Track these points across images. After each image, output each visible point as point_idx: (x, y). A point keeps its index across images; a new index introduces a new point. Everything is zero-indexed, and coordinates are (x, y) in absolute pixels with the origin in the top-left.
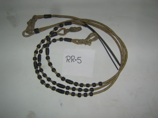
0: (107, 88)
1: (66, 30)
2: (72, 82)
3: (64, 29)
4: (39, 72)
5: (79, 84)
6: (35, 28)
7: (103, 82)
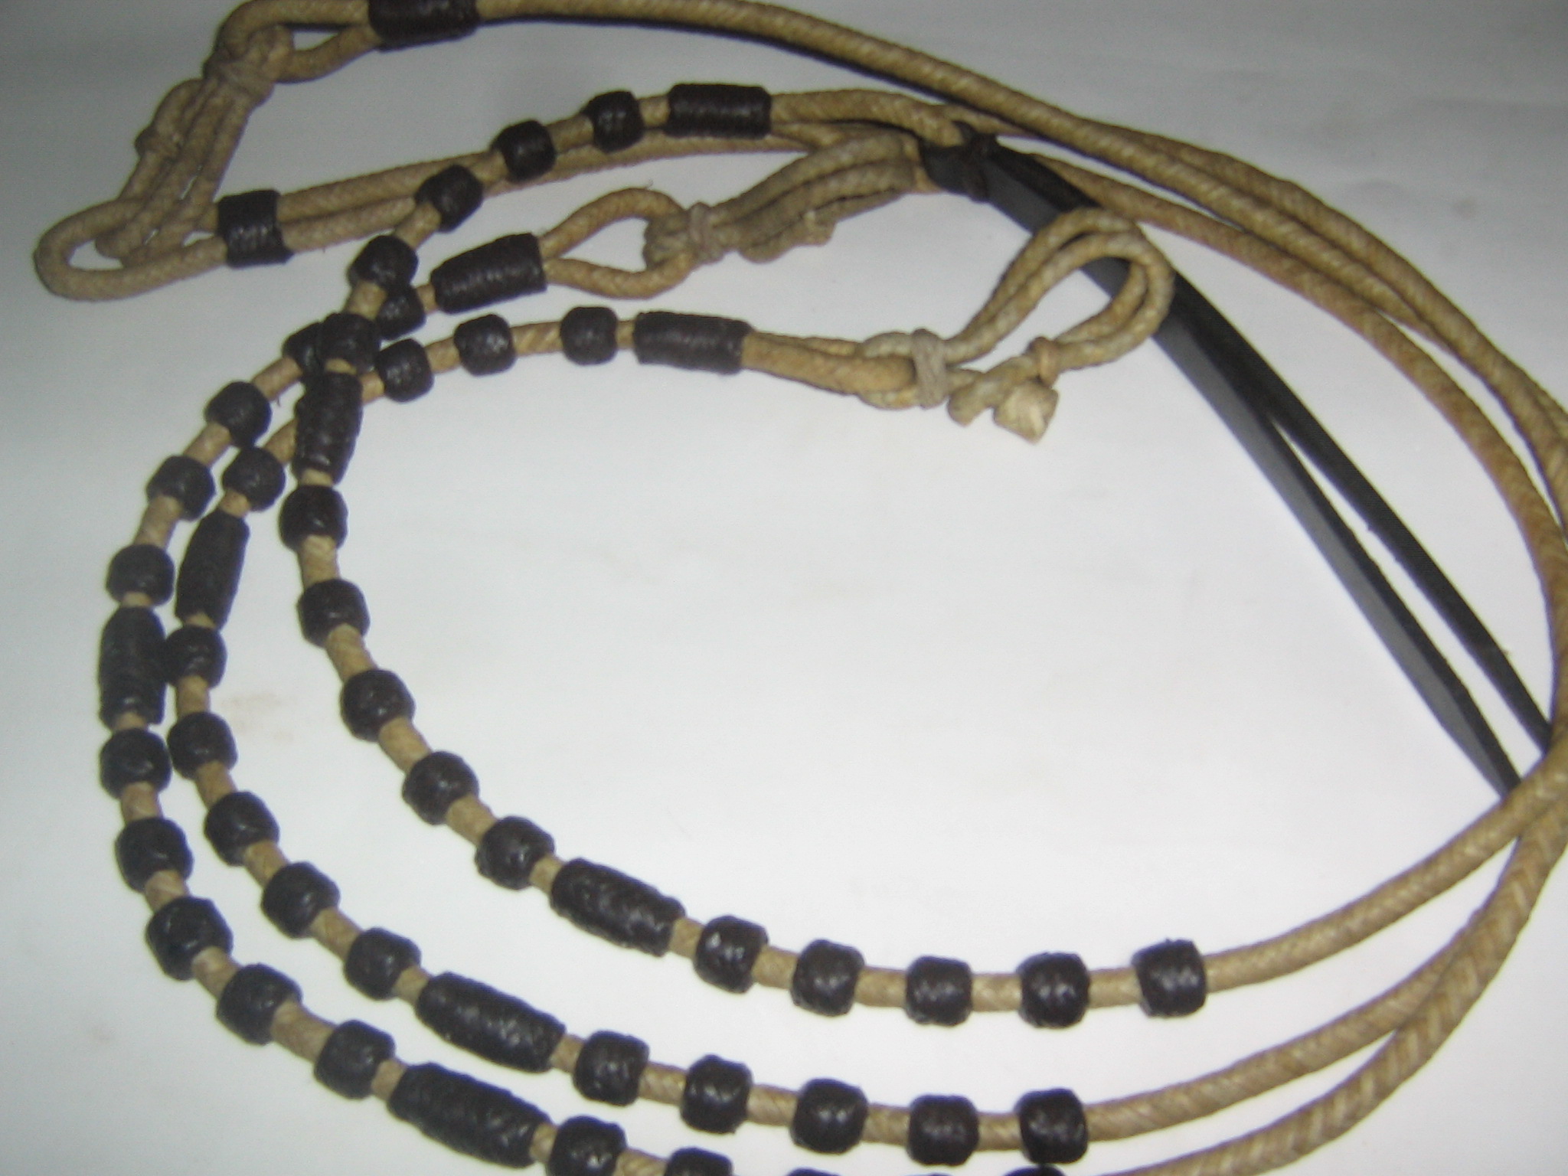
0: (1341, 1108)
1: (684, 214)
2: (669, 910)
3: (644, 203)
4: (159, 780)
5: (783, 954)
6: (237, 180)
7: (1225, 956)
